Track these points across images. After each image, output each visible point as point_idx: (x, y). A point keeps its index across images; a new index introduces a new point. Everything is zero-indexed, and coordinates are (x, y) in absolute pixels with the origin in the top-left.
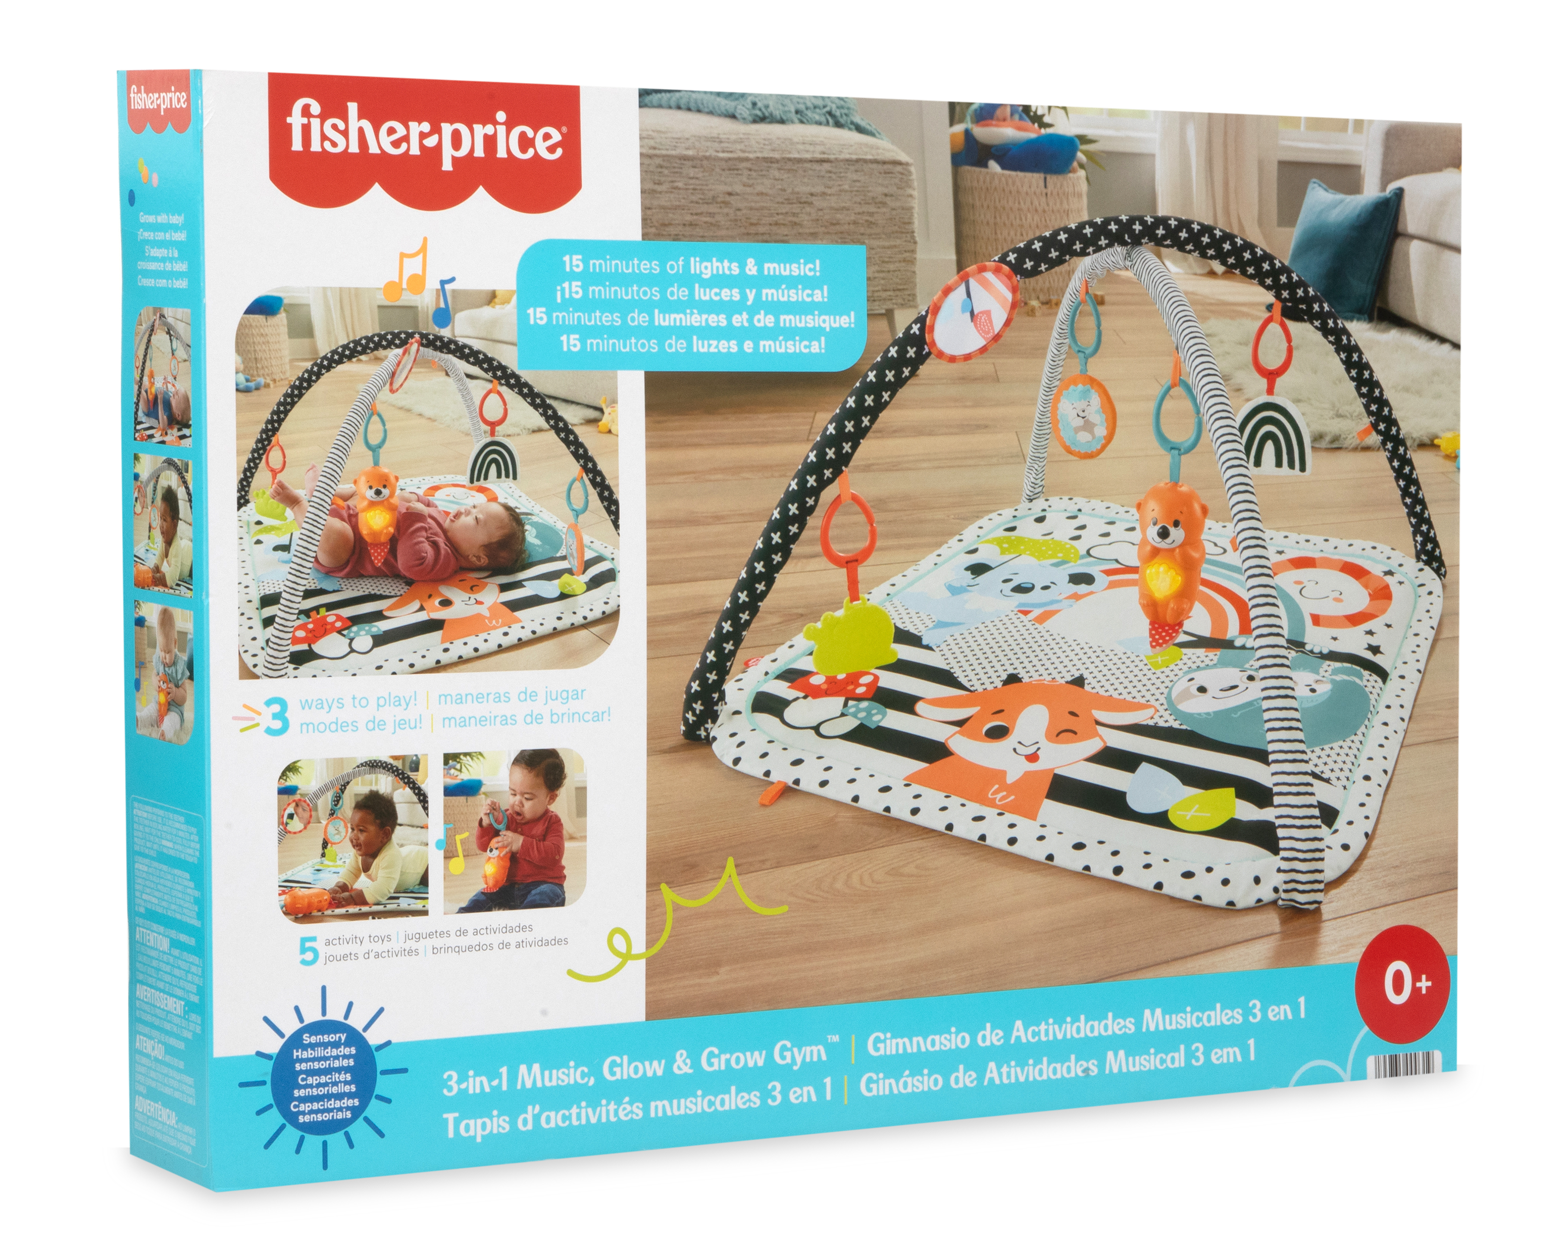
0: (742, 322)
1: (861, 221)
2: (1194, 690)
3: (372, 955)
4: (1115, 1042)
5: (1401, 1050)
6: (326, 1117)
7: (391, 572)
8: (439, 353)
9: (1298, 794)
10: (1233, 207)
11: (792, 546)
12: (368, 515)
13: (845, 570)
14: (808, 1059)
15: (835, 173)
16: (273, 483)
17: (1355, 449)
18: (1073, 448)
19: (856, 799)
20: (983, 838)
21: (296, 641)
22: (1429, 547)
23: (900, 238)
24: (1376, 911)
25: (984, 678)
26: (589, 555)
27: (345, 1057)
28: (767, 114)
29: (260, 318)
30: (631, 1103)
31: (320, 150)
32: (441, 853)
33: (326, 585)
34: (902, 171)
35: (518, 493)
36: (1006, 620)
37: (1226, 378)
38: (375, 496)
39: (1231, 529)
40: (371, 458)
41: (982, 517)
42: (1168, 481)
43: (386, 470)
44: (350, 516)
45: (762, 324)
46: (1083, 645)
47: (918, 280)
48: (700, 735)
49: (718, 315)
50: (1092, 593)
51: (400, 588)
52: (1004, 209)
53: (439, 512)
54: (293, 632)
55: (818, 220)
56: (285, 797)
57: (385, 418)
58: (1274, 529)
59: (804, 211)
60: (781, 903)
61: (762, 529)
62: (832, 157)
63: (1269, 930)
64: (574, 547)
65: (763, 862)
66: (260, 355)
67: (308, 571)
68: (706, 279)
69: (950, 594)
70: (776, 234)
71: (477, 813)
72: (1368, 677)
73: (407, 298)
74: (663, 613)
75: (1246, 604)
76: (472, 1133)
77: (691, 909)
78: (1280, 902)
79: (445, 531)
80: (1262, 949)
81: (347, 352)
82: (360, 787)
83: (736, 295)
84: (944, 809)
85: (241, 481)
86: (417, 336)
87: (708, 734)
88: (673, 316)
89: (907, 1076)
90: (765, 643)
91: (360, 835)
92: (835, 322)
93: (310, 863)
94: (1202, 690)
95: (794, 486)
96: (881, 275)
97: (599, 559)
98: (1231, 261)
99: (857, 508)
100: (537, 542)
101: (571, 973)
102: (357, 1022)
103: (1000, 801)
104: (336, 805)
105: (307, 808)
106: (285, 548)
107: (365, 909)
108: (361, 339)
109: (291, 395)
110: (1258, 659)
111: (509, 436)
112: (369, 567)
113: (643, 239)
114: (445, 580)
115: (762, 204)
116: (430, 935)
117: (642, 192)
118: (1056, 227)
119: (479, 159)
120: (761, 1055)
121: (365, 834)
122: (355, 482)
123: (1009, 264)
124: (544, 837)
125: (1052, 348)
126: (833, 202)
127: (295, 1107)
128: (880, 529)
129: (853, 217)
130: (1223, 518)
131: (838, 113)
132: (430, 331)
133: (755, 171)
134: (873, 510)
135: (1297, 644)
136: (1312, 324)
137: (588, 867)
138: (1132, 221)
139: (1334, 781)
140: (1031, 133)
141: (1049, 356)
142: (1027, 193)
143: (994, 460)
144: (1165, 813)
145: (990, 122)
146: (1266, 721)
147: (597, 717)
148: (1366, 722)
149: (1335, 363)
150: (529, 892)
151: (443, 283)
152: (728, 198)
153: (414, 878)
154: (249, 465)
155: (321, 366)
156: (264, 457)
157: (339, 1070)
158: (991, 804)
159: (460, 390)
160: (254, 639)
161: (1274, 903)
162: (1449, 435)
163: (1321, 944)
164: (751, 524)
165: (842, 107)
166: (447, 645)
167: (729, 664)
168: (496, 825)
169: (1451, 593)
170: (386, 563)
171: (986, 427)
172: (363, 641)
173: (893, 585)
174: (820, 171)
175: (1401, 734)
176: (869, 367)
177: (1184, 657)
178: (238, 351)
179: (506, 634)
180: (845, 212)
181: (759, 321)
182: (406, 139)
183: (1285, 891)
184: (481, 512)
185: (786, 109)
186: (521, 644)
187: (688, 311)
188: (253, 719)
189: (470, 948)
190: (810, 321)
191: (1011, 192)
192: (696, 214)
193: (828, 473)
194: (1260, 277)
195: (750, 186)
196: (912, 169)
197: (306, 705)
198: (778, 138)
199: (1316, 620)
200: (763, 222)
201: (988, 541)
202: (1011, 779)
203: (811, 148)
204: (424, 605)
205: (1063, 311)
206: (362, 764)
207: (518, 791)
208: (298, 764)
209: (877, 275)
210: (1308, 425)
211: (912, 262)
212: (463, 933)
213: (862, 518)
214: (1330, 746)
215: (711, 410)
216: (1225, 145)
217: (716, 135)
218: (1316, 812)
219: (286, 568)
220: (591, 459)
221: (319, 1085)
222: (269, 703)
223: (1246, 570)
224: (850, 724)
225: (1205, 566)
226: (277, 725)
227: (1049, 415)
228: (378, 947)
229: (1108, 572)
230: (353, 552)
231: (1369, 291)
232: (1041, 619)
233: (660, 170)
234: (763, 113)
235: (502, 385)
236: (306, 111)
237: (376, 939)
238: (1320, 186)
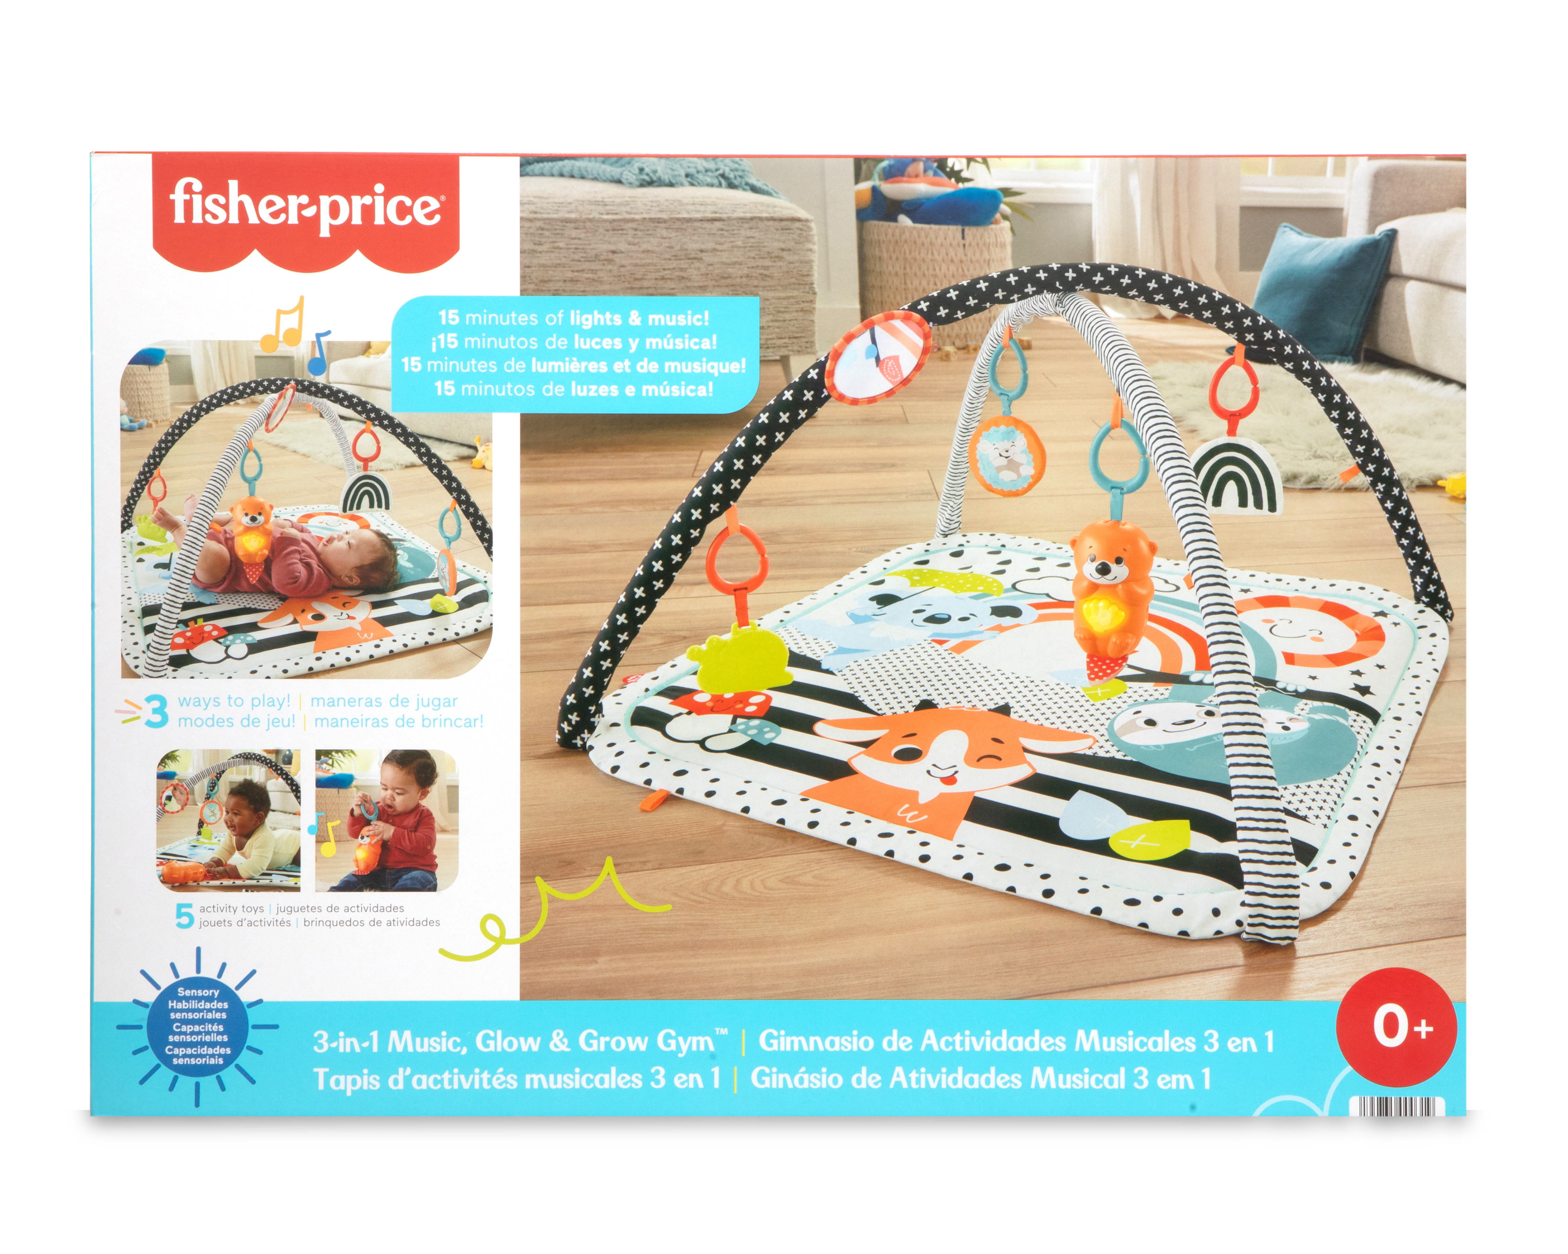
0: (624, 369)
1: (754, 274)
2: (1140, 722)
3: (245, 923)
4: (1044, 1059)
5: (1394, 1093)
6: (200, 1061)
7: (265, 588)
8: (313, 398)
9: (1267, 830)
10: (1185, 254)
11: (674, 574)
12: (244, 539)
13: (733, 597)
14: (694, 1048)
15: (727, 231)
16: (154, 510)
17: (1338, 490)
18: (994, 486)
19: (746, 810)
20: (890, 853)
21: (174, 646)
22: (1432, 588)
23: (798, 290)
24: (1364, 951)
25: (893, 703)
26: (461, 578)
27: (217, 1010)
28: (655, 178)
29: (144, 368)
30: (505, 1074)
31: (201, 222)
32: (313, 838)
33: (204, 599)
34: (801, 227)
35: (390, 521)
36: (918, 648)
37: (1178, 420)
38: (250, 522)
39: (1184, 567)
40: (247, 489)
41: (889, 551)
42: (1108, 518)
43: (261, 500)
44: (227, 539)
45: (645, 370)
46: (1008, 675)
47: (816, 329)
48: (576, 744)
49: (598, 363)
50: (1018, 625)
51: (274, 603)
52: (915, 260)
53: (313, 537)
54: (173, 639)
55: (707, 274)
56: (164, 781)
57: (261, 454)
58: (1237, 567)
59: (692, 266)
60: (664, 902)
61: (643, 558)
62: (724, 216)
63: (1231, 962)
64: (446, 570)
65: (644, 863)
66: (143, 399)
67: (187, 586)
68: (587, 330)
69: (853, 623)
70: (663, 288)
71: (348, 804)
72: (1355, 717)
73: (283, 349)
74: (537, 632)
75: (1205, 642)
76: (342, 1087)
77: (567, 902)
78: (1244, 936)
79: (318, 555)
80: (1222, 981)
81: (225, 397)
82: (236, 775)
83: (618, 344)
84: (846, 824)
85: (125, 508)
86: (293, 383)
87: (585, 743)
88: (551, 364)
89: (804, 1073)
90: (646, 662)
91: (234, 818)
92: (724, 367)
93: (187, 839)
94: (1151, 723)
95: (677, 518)
96: (776, 324)
97: (471, 582)
98: (1183, 305)
99: (747, 540)
100: (409, 565)
101: (442, 952)
102: (230, 980)
103: (910, 819)
104: (212, 791)
105: (185, 792)
106: (166, 566)
107: (239, 882)
108: (238, 386)
109: (172, 434)
110: (1219, 695)
111: (382, 470)
112: (244, 584)
113: (522, 294)
114: (319, 596)
115: (648, 261)
116: (302, 909)
117: (521, 252)
118: (975, 277)
119: (357, 226)
120: (643, 1041)
121: (239, 817)
122: (232, 510)
123: (921, 312)
124: (415, 829)
125: (970, 390)
126: (725, 257)
127: (170, 1050)
128: (771, 560)
129: (746, 271)
130: (1175, 555)
131: (732, 176)
132: (305, 378)
133: (641, 231)
134: (764, 542)
135: (1269, 683)
136: (1283, 366)
137: (460, 857)
138: (1064, 268)
139: (1312, 819)
140: (948, 187)
141: (966, 399)
142: (942, 245)
143: (903, 497)
144: (1107, 840)
145: (900, 178)
146: (1228, 757)
147: (470, 723)
148: (1353, 762)
149: (1313, 405)
150: (401, 877)
151: (318, 336)
152: (611, 256)
153: (286, 857)
154: (132, 494)
155: (200, 409)
156: (146, 487)
157: (212, 1021)
158: (901, 822)
159: (334, 430)
160: (136, 644)
161: (1237, 936)
162: (1456, 476)
163: (1294, 980)
164: (630, 553)
165: (736, 170)
166: (320, 654)
167: (606, 680)
168: (367, 816)
169: (1457, 636)
170: (260, 580)
171: (893, 465)
172: (238, 647)
173: (788, 612)
174: (711, 229)
175: (1396, 777)
176: (761, 409)
177: (1128, 690)
178: (123, 396)
179: (377, 646)
180: (737, 266)
181: (642, 367)
182: (285, 210)
183: (1250, 925)
184: (353, 537)
185: (676, 173)
186: (392, 655)
187: (567, 359)
188: (134, 713)
189: (341, 923)
190: (697, 367)
191: (923, 244)
192: (578, 271)
193: (714, 507)
194: (1219, 321)
195: (635, 245)
196: (813, 225)
197: (183, 702)
198: (667, 200)
199: (1290, 658)
200: (648, 277)
201: (895, 574)
202: (923, 800)
203: (702, 208)
204: (298, 618)
205: (983, 356)
206: (237, 756)
207: (389, 786)
208: (176, 753)
209: (771, 324)
210: (1278, 465)
211: (811, 311)
212: (333, 909)
213: (753, 549)
214: (1308, 784)
215: (589, 448)
216: (1176, 193)
217: (600, 199)
218: (1290, 849)
219: (167, 583)
220: (465, 492)
221: (192, 1033)
222: (149, 699)
223: (1203, 608)
224: (739, 740)
225: (1153, 602)
226: (157, 718)
227: (966, 455)
228: (251, 917)
229: (1038, 606)
230: (229, 571)
231: (1354, 332)
232: (960, 648)
233: (540, 232)
234: (651, 178)
235: (376, 425)
236: (188, 189)
237: (249, 909)
238: (1292, 229)
